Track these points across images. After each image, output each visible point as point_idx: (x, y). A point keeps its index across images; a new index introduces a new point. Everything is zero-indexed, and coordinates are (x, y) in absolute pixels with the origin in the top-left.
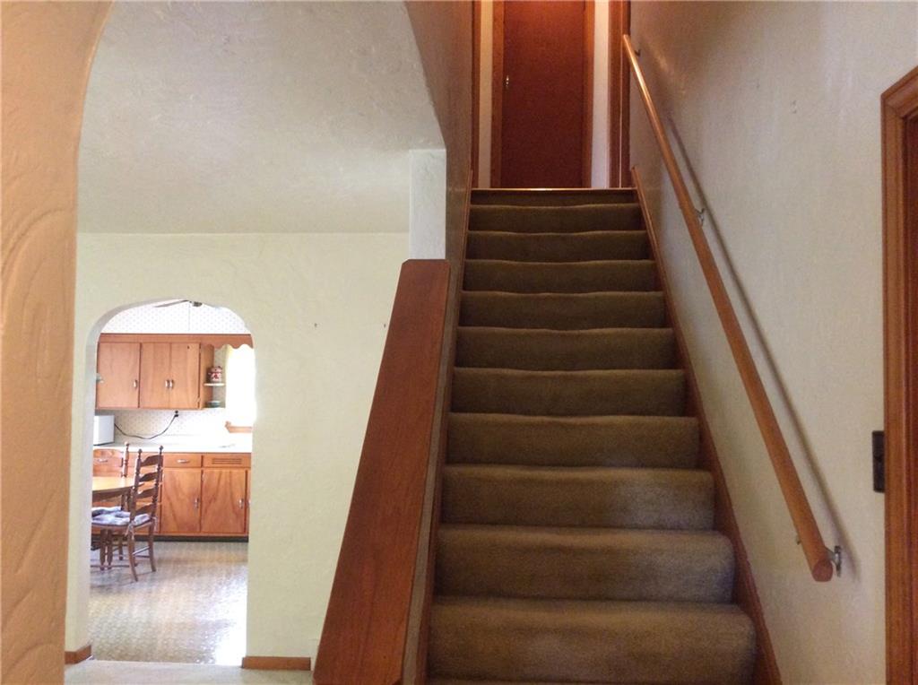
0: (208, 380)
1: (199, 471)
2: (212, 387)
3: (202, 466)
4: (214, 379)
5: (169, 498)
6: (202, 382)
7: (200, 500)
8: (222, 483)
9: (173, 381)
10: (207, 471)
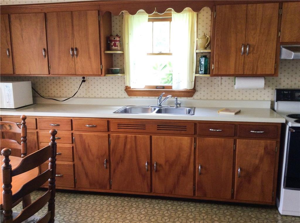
0: (108, 48)
1: (106, 134)
2: (112, 54)
3: (108, 130)
4: (114, 47)
5: (80, 159)
6: (103, 49)
7: (108, 161)
8: (128, 146)
9: (76, 49)
10: (114, 135)
